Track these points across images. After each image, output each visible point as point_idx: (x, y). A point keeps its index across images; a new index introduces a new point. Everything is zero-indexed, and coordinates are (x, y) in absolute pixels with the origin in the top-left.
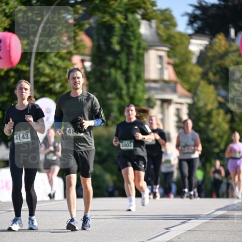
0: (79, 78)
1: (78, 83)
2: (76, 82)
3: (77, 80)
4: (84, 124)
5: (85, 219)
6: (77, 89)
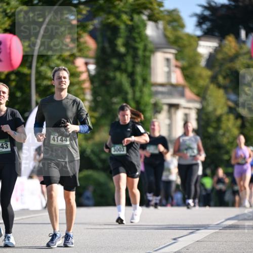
0: (65, 78)
1: (64, 82)
2: (62, 82)
3: (63, 80)
4: (68, 127)
5: (67, 237)
6: (62, 90)
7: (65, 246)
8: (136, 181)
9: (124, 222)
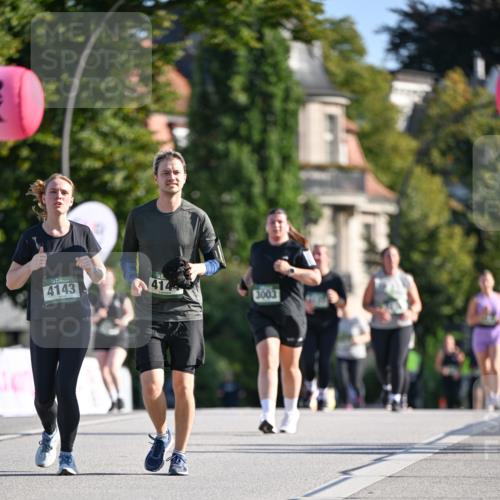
0: (176, 172)
1: (175, 182)
2: (171, 181)
3: (174, 176)
6: (172, 194)
7: (173, 473)
8: (298, 351)
9: (273, 430)
